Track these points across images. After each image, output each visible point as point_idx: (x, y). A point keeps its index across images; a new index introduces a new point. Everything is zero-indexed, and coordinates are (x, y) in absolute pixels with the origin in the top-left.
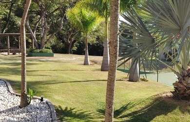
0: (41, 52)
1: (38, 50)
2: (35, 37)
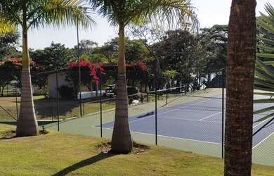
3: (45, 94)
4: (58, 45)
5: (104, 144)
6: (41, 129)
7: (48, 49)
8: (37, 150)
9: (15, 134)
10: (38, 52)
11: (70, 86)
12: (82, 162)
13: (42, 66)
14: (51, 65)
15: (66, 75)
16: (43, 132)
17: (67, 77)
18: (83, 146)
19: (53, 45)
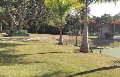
0: (19, 33)
1: (17, 32)
2: (14, 20)
3: (98, 36)
4: (107, 14)
5: (118, 61)
6: (91, 50)
7: (103, 16)
8: (85, 59)
9: (79, 51)
10: (98, 17)
11: (110, 33)
12: (104, 68)
13: (99, 24)
14: (103, 23)
15: (109, 28)
16: (91, 52)
17: (109, 29)
18: (107, 60)
19: (105, 14)
